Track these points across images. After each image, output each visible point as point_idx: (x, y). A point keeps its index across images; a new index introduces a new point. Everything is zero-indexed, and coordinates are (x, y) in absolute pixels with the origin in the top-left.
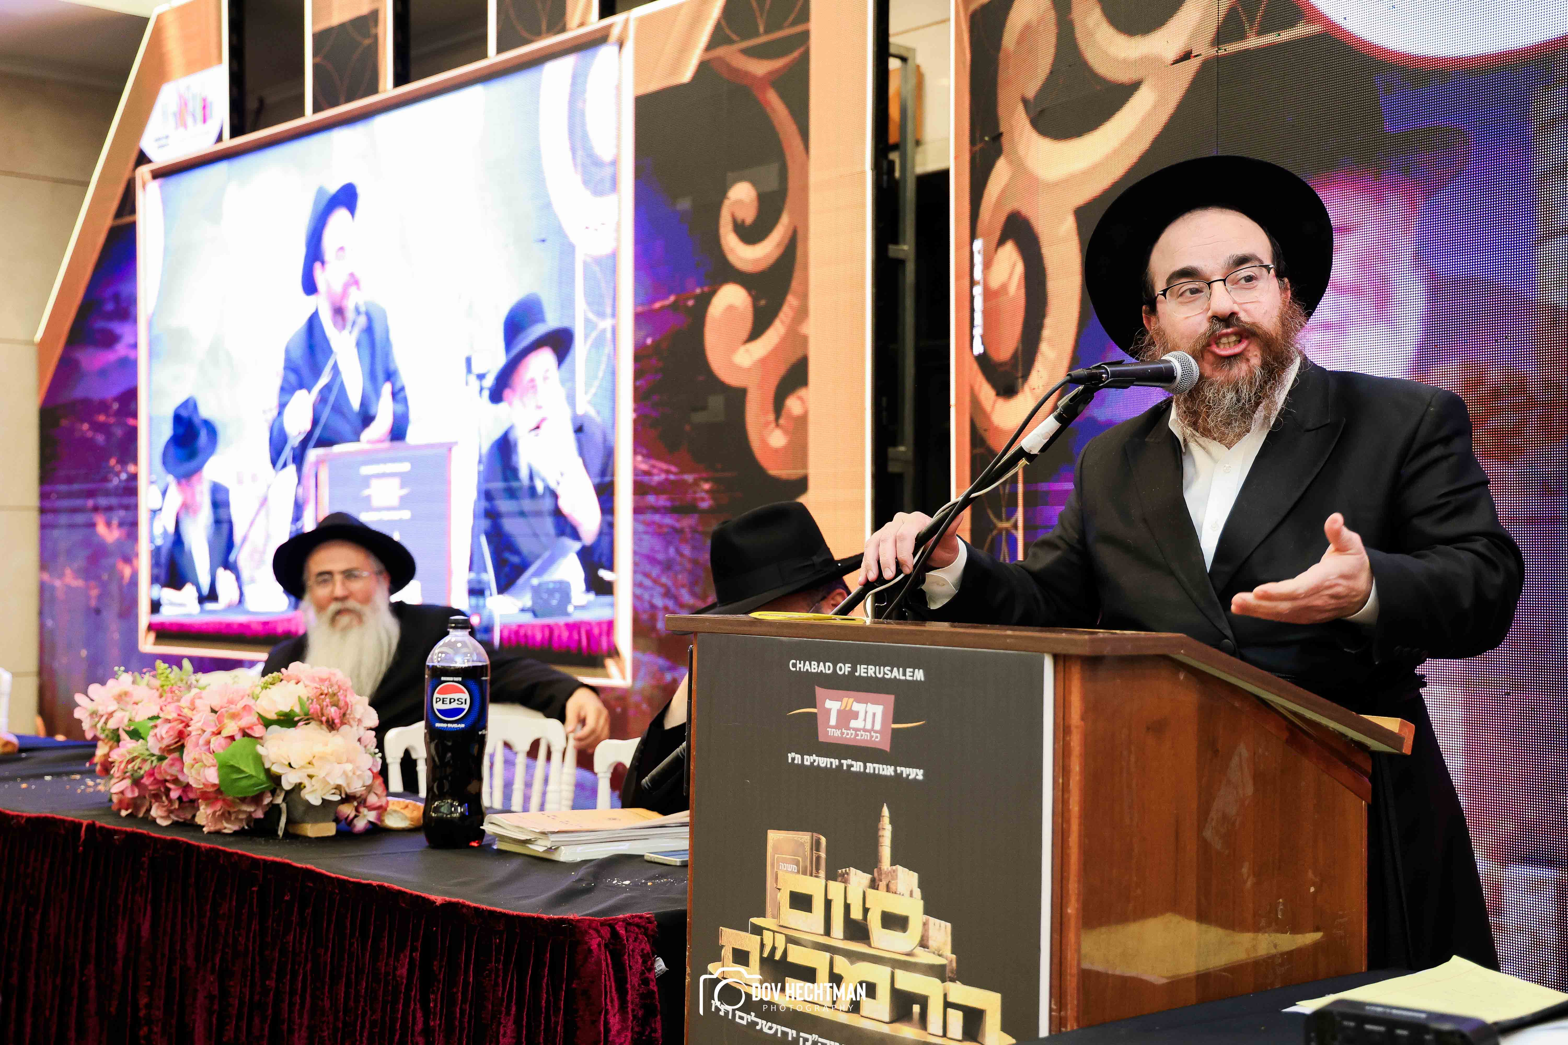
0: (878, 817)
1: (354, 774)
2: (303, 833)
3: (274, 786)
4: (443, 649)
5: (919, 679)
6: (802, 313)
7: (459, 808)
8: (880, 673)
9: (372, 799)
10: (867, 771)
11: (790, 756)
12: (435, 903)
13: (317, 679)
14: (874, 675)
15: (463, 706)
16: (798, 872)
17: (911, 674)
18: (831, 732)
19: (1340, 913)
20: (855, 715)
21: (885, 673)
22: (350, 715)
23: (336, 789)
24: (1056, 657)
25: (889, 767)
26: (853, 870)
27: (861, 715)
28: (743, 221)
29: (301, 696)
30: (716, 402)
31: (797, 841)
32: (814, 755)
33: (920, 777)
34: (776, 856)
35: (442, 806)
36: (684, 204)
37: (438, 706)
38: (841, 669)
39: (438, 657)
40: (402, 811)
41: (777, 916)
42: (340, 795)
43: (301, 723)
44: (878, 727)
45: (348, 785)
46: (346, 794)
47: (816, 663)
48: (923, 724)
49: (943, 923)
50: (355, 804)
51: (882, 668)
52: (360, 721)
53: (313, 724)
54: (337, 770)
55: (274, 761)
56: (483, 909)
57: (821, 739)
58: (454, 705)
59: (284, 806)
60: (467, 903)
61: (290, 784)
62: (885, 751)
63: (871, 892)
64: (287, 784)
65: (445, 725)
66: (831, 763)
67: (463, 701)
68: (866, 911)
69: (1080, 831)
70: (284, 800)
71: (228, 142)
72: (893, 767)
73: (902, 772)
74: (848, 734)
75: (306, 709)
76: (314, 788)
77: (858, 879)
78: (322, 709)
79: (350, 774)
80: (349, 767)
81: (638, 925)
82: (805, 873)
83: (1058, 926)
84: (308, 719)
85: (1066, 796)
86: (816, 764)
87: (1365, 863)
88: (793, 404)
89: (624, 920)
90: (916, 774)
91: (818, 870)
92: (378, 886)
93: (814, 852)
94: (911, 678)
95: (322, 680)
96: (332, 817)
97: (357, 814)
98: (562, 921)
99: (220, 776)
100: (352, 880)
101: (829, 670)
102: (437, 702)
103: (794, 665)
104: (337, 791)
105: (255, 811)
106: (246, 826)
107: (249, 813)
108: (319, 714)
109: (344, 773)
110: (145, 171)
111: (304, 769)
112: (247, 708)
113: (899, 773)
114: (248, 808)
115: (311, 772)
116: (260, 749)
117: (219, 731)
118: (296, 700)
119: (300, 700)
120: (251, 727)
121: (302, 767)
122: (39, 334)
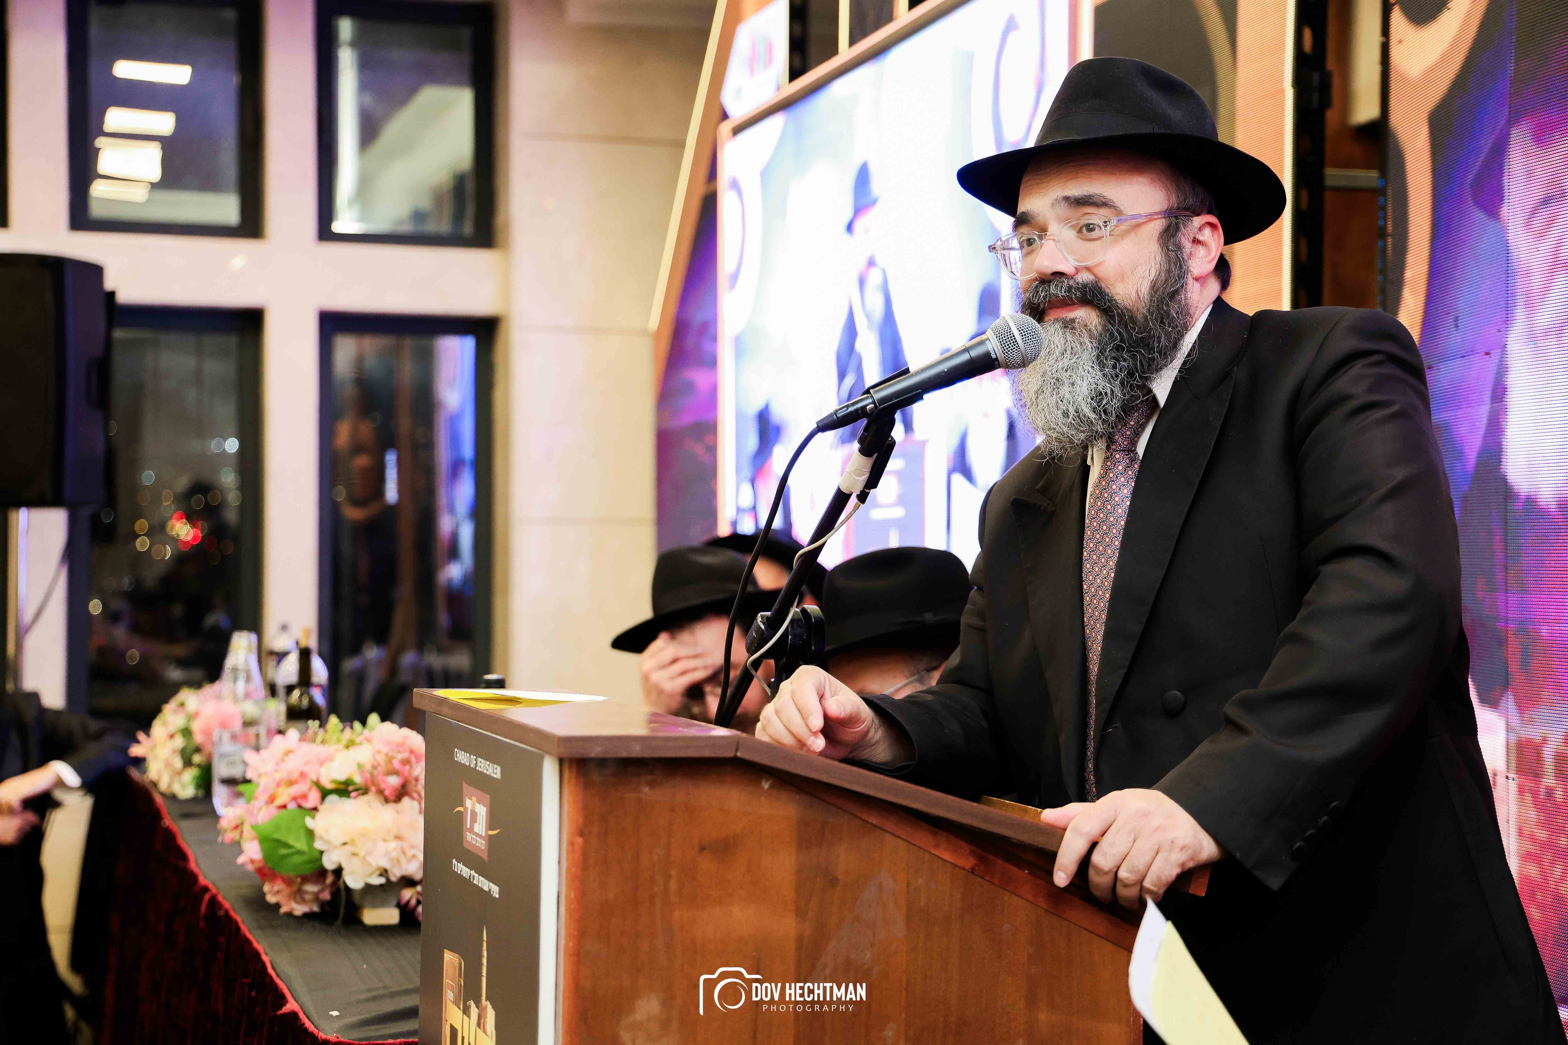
1: (399, 855)
2: (364, 920)
3: (319, 866)
10: (479, 885)
13: (393, 744)
16: (454, 1002)
17: (496, 771)
21: (487, 769)
23: (380, 872)
26: (472, 1004)
29: (363, 764)
31: (454, 965)
34: (447, 981)
38: (472, 762)
43: (356, 794)
45: (395, 867)
53: (369, 796)
54: (381, 847)
55: (319, 836)
61: (332, 864)
63: (478, 1031)
64: (329, 863)
66: (467, 873)
73: (491, 888)
75: (364, 778)
76: (355, 872)
77: (474, 1014)
79: (393, 855)
82: (456, 1004)
84: (364, 790)
86: (462, 873)
91: (460, 1000)
93: (459, 978)
96: (394, 902)
99: (263, 850)
101: (468, 761)
104: (384, 873)
105: (321, 891)
106: (316, 908)
107: (313, 893)
108: (370, 783)
109: (387, 853)
110: (725, 128)
111: (347, 847)
112: (303, 775)
113: (490, 890)
114: (311, 888)
115: (356, 850)
116: (309, 822)
117: (272, 799)
118: (355, 767)
119: (360, 767)
120: (305, 797)
121: (345, 844)
122: (654, 321)
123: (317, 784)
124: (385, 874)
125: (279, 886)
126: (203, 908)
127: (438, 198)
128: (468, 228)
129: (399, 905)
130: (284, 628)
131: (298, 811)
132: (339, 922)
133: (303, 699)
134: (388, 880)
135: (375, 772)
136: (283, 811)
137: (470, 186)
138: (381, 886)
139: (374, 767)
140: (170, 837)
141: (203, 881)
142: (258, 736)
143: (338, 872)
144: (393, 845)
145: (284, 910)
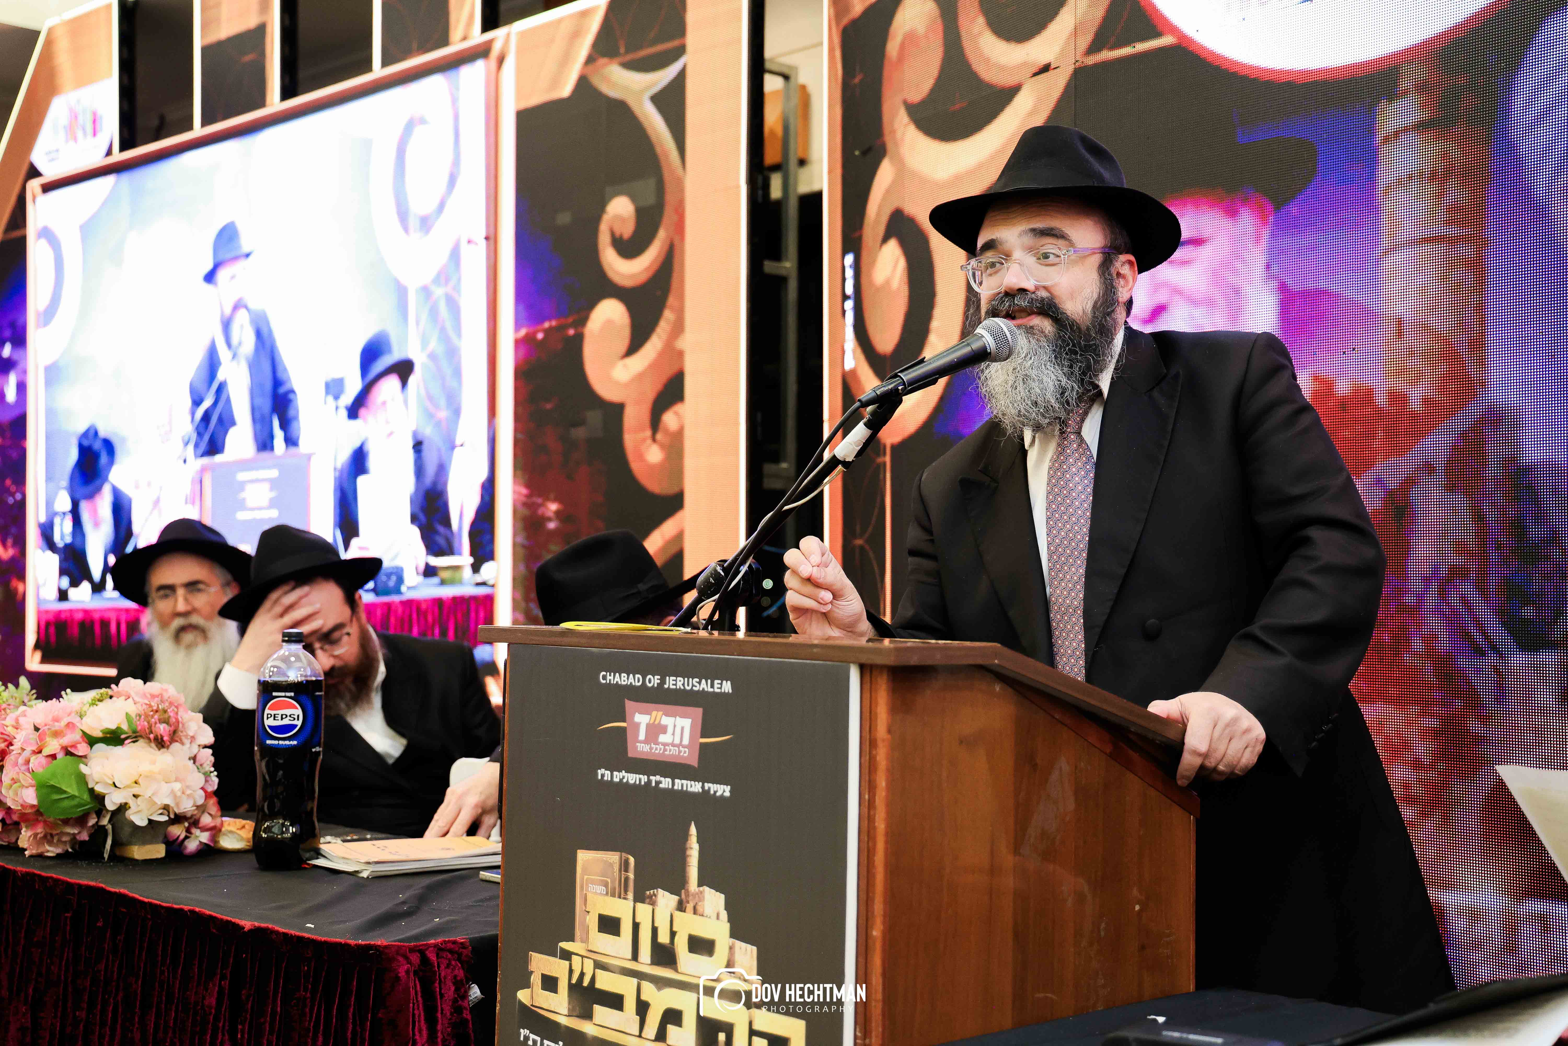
0: (686, 836)
1: (183, 793)
2: (130, 856)
3: (98, 807)
4: (278, 663)
5: (727, 691)
6: (678, 328)
7: (291, 828)
8: (688, 685)
9: (206, 820)
10: (676, 787)
11: (600, 772)
12: (244, 928)
13: (149, 696)
14: (682, 688)
15: (295, 722)
16: (607, 894)
17: (719, 686)
18: (640, 747)
19: (1167, 931)
20: (663, 729)
21: (693, 686)
22: (182, 732)
23: (164, 809)
24: (862, 668)
25: (697, 783)
26: (661, 892)
27: (670, 730)
28: (621, 236)
29: (130, 713)
30: (594, 417)
31: (606, 862)
32: (624, 771)
33: (727, 794)
34: (586, 877)
35: (273, 827)
36: (564, 218)
37: (269, 722)
38: (650, 681)
39: (270, 671)
40: (238, 832)
41: (585, 940)
42: (169, 816)
43: (127, 742)
44: (686, 741)
45: (177, 805)
46: (175, 814)
47: (625, 675)
48: (731, 738)
49: (749, 946)
50: (186, 824)
51: (691, 679)
52: (193, 738)
53: (141, 743)
54: (165, 788)
55: (97, 780)
56: (292, 935)
57: (630, 754)
58: (286, 722)
59: (109, 827)
60: (277, 928)
61: (114, 803)
62: (694, 767)
63: (678, 915)
64: (111, 804)
65: (276, 742)
66: (640, 780)
67: (296, 717)
68: (673, 934)
69: (886, 849)
70: (110, 821)
71: (118, 156)
72: (701, 783)
73: (709, 788)
74: (656, 749)
75: (134, 727)
76: (139, 809)
77: (666, 900)
78: (150, 727)
79: (179, 794)
80: (177, 786)
81: (451, 951)
82: (613, 895)
83: (863, 948)
84: (136, 737)
85: (872, 813)
86: (625, 780)
87: (1193, 879)
88: (669, 419)
89: (435, 946)
90: (723, 790)
91: (626, 891)
92: (190, 911)
93: (623, 873)
94: (719, 690)
95: (153, 696)
96: (161, 838)
97: (188, 835)
98: (369, 947)
100: (164, 904)
101: (638, 682)
102: (268, 718)
103: (604, 678)
104: (167, 809)
106: (71, 848)
107: (72, 835)
108: (141, 732)
109: (172, 792)
110: (36, 183)
111: (129, 789)
112: (67, 727)
113: (706, 790)
114: (71, 830)
115: (139, 792)
116: (81, 768)
117: (39, 750)
118: (122, 717)
119: (127, 718)
120: (73, 746)
121: (127, 786)
123: (84, 733)
124: (166, 812)
125: (39, 830)
129: (166, 841)
131: (69, 759)
136: (53, 760)
138: (160, 822)
139: (143, 717)
143: (121, 809)
145: (30, 853)
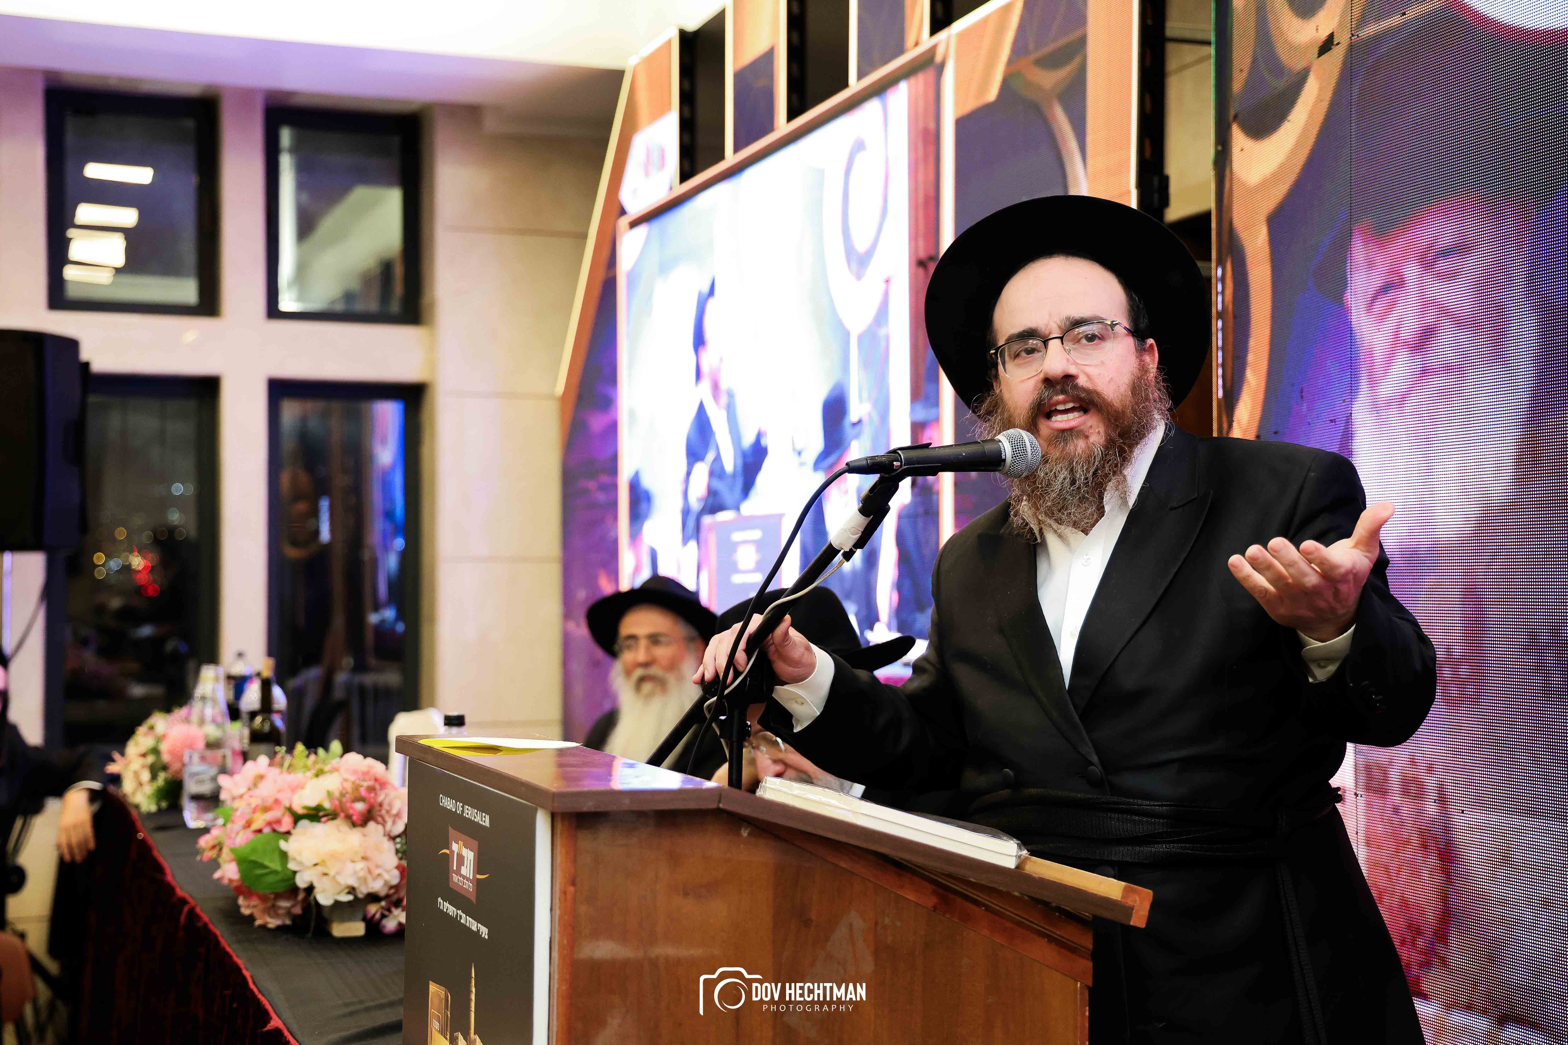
1: (370, 873)
2: (336, 935)
3: (293, 884)
8: (473, 816)
10: (467, 924)
14: (470, 818)
16: (439, 1031)
17: (485, 819)
23: (348, 890)
26: (459, 1035)
29: (331, 791)
31: (440, 997)
34: (432, 1011)
38: (458, 808)
42: (355, 895)
43: (325, 819)
45: (363, 885)
46: (364, 894)
50: (382, 904)
53: (337, 821)
54: (350, 867)
55: (292, 858)
59: (313, 903)
61: (304, 883)
64: (301, 883)
66: (454, 912)
73: (480, 929)
75: (333, 805)
76: (325, 888)
77: (461, 1044)
79: (363, 874)
82: (442, 1033)
84: (332, 815)
86: (448, 912)
91: (447, 1030)
93: (446, 1010)
94: (484, 824)
96: (361, 916)
97: (385, 914)
99: (241, 871)
101: (454, 807)
104: (352, 890)
105: (293, 906)
106: (288, 922)
107: (286, 908)
108: (338, 811)
109: (355, 873)
110: (624, 222)
111: (318, 867)
112: (277, 802)
113: (478, 931)
114: (284, 904)
115: (325, 871)
116: (283, 845)
117: (248, 824)
118: (325, 794)
119: (329, 794)
120: (279, 822)
121: (316, 865)
122: (560, 388)
123: (290, 810)
124: (353, 892)
125: (255, 902)
126: (183, 918)
127: (367, 280)
128: (395, 307)
129: (364, 919)
130: (240, 655)
131: (273, 835)
132: (310, 935)
133: (265, 724)
134: (356, 897)
135: (344, 800)
136: (259, 836)
137: (398, 271)
138: (349, 902)
139: (343, 795)
140: (145, 849)
141: (180, 892)
142: (224, 757)
143: (310, 889)
144: (360, 865)
145: (258, 922)
